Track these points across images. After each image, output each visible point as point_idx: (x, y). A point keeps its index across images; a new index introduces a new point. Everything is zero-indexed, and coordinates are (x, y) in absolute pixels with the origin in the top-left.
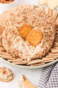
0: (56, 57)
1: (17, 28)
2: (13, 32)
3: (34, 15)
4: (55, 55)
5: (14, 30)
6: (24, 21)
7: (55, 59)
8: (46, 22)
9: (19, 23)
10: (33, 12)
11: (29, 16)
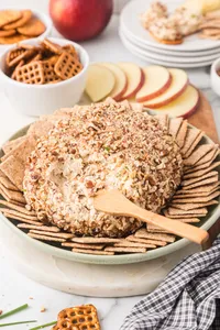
0: (152, 244)
1: (66, 145)
2: (55, 154)
3: (125, 123)
4: (154, 237)
5: (57, 151)
6: (92, 132)
7: (148, 249)
8: (151, 145)
9: (78, 136)
10: (126, 116)
11: (109, 124)
